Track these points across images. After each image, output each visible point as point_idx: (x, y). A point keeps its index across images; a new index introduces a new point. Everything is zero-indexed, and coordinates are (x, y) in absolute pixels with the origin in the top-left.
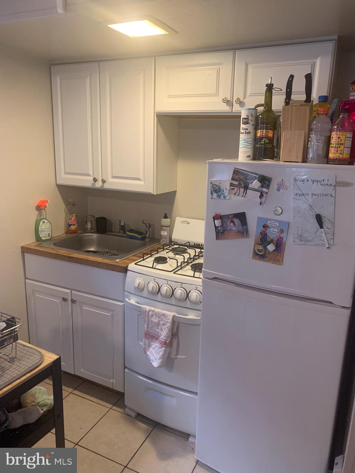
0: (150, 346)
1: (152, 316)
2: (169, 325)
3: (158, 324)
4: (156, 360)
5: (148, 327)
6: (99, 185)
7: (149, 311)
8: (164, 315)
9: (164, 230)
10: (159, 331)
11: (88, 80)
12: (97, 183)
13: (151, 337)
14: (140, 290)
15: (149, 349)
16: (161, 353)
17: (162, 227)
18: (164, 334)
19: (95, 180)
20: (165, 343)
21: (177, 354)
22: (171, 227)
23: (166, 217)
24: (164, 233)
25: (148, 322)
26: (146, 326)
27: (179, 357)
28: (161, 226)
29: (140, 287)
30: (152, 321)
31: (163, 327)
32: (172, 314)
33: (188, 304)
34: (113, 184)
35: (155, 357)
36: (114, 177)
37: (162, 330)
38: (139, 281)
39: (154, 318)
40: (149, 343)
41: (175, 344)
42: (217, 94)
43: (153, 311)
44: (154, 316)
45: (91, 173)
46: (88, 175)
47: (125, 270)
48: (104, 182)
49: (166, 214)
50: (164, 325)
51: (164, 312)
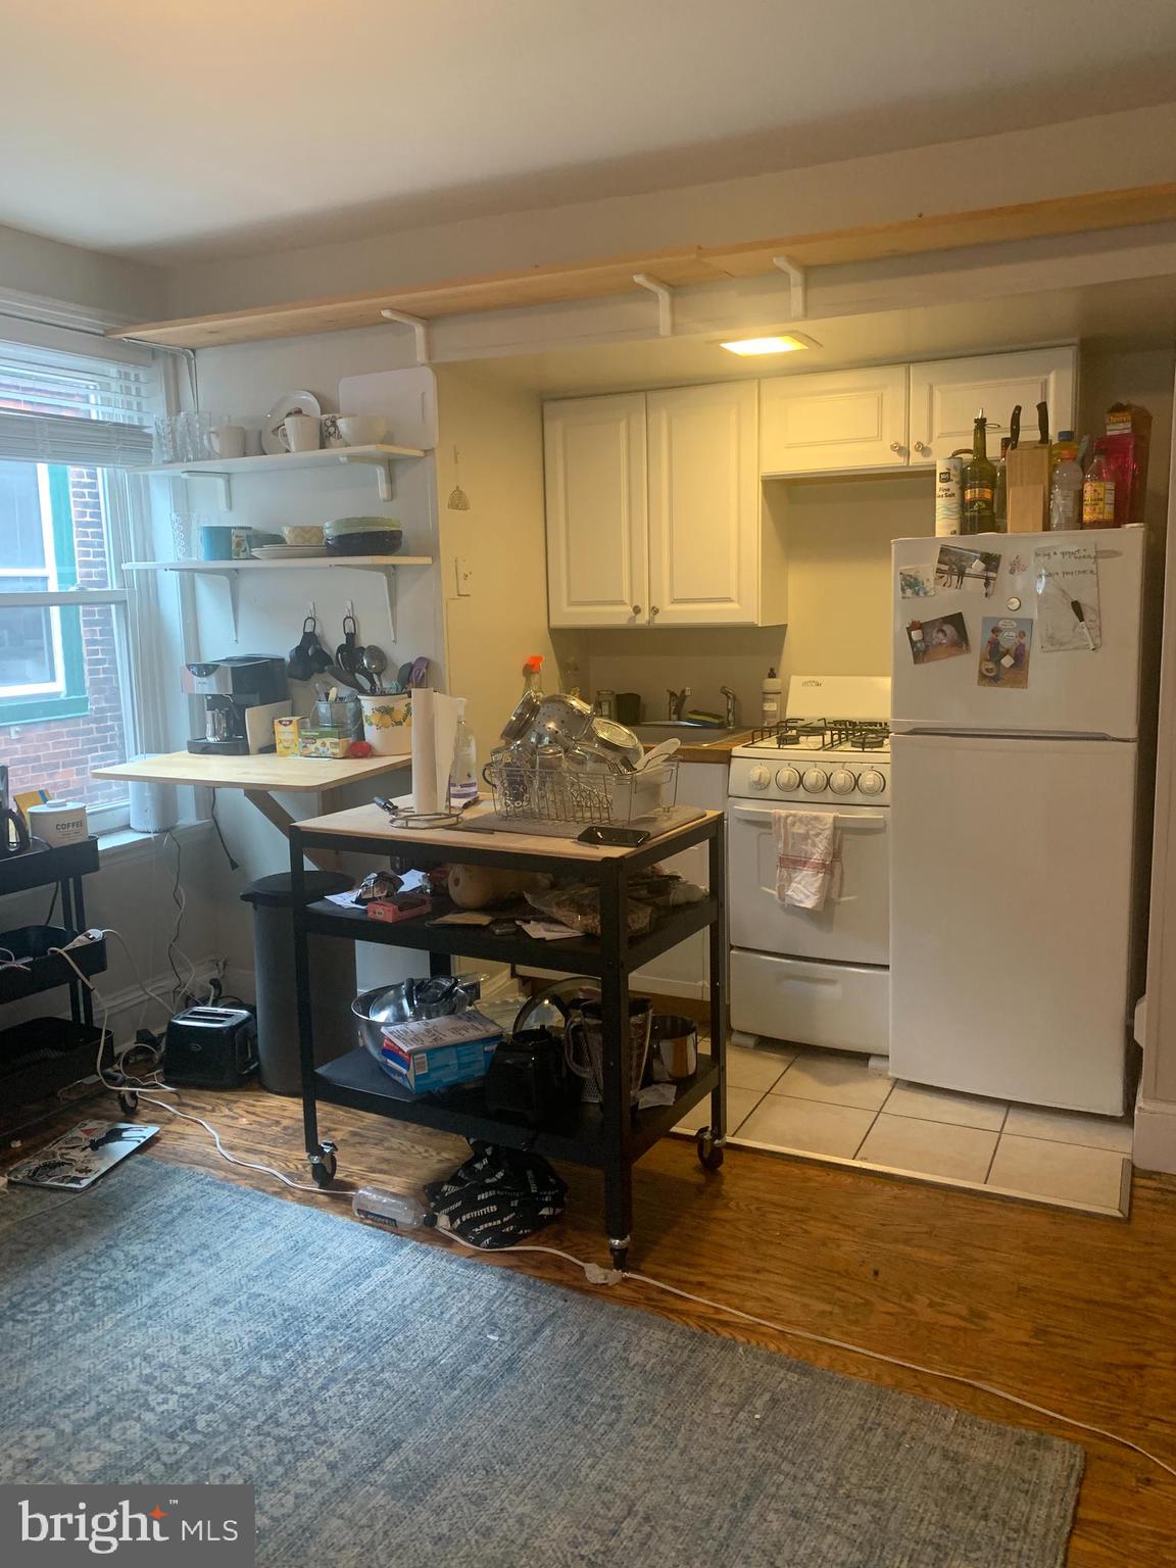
0: (790, 880)
1: (793, 824)
2: (827, 833)
3: (806, 837)
4: (808, 897)
5: (786, 844)
6: (643, 619)
7: (787, 817)
8: (816, 818)
9: (772, 701)
10: (809, 848)
11: (623, 424)
12: (638, 616)
13: (793, 862)
14: (760, 785)
15: (789, 885)
16: (817, 885)
17: (765, 696)
18: (818, 850)
19: (637, 610)
20: (823, 865)
21: (840, 896)
22: (782, 695)
23: (772, 675)
24: (771, 707)
25: (786, 835)
26: (781, 845)
27: (842, 899)
28: (764, 693)
29: (762, 781)
30: (793, 834)
31: (817, 840)
32: (832, 815)
33: (858, 797)
34: (675, 614)
35: (805, 894)
36: (675, 601)
37: (814, 845)
38: (757, 771)
39: (796, 827)
40: (789, 875)
41: (837, 872)
42: (880, 437)
43: (795, 816)
44: (798, 824)
45: (627, 600)
46: (622, 603)
47: (726, 758)
48: (655, 611)
49: (772, 670)
50: (817, 835)
51: (815, 814)
